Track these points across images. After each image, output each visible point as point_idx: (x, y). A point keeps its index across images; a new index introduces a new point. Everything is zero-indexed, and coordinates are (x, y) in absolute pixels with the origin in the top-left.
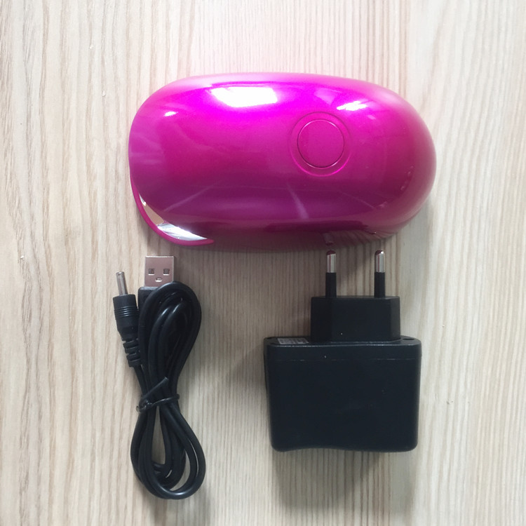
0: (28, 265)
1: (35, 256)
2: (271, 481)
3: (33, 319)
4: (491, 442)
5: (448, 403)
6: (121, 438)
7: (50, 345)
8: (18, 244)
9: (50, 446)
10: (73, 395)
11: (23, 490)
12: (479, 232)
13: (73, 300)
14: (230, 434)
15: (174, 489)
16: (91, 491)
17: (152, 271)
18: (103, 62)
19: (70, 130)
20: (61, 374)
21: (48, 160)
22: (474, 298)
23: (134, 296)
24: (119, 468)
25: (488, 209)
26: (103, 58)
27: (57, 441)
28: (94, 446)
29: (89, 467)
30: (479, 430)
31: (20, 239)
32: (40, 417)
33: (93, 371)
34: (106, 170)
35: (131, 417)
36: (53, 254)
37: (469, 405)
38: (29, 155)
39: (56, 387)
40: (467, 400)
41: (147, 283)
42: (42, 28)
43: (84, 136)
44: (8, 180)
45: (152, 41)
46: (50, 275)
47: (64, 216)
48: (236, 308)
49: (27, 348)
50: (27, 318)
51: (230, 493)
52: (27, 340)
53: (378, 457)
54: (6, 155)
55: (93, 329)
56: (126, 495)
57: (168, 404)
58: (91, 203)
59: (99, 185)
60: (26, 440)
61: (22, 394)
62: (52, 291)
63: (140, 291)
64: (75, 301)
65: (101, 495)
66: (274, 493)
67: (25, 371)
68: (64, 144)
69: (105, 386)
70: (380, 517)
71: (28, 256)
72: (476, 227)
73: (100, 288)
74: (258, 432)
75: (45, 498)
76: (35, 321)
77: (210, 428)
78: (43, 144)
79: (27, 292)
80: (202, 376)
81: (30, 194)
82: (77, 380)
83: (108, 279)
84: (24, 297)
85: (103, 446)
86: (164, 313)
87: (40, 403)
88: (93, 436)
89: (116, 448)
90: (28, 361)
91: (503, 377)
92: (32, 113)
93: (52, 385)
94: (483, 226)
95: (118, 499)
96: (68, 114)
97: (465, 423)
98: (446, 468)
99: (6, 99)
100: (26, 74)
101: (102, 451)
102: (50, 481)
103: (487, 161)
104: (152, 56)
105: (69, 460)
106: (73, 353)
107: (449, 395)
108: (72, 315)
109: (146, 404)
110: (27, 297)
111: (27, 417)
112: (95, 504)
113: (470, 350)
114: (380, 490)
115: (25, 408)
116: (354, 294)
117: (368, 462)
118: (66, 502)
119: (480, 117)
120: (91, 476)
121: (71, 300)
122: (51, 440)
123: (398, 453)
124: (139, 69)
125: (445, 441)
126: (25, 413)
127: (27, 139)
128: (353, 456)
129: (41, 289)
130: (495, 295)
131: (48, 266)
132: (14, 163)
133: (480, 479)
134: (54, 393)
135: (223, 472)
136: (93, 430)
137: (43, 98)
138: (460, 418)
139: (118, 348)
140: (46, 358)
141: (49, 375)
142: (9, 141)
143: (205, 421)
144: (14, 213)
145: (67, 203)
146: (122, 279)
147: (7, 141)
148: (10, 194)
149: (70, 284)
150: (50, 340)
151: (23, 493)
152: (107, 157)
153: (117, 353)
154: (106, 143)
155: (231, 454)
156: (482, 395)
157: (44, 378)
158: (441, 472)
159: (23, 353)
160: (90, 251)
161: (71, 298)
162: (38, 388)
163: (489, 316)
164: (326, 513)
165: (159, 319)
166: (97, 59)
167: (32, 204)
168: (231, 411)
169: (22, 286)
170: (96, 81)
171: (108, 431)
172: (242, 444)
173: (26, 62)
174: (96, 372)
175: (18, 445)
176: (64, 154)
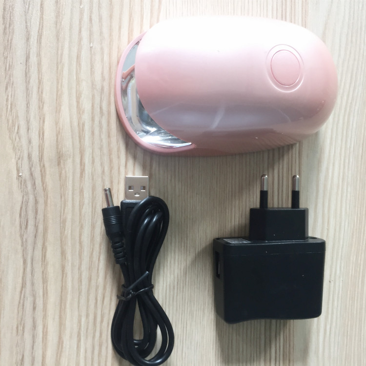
0: (25, 181)
1: (31, 174)
3: (29, 227)
4: (355, 307)
5: (330, 282)
6: (102, 321)
7: (44, 248)
8: (17, 163)
9: (43, 332)
10: (63, 288)
13: (64, 210)
14: (186, 312)
17: (130, 188)
18: (91, 20)
19: (63, 72)
20: (53, 272)
21: (44, 95)
22: (346, 209)
24: (100, 346)
25: (354, 149)
26: (91, 16)
27: (49, 327)
28: (80, 329)
29: (76, 346)
30: (348, 299)
31: (19, 159)
32: (34, 308)
33: (79, 268)
34: (93, 106)
35: (110, 304)
36: (48, 172)
37: (343, 283)
38: (27, 89)
39: (49, 283)
40: (341, 279)
41: (126, 197)
43: (75, 77)
44: (9, 110)
46: (45, 189)
47: (57, 141)
48: (191, 217)
49: (23, 251)
50: (24, 226)
52: (24, 244)
53: (287, 323)
54: (7, 88)
55: (80, 235)
58: (79, 132)
59: (86, 117)
60: (21, 328)
61: (19, 290)
62: (46, 203)
63: (122, 203)
64: (66, 211)
67: (22, 271)
68: (58, 83)
69: (90, 280)
71: (25, 174)
73: (86, 201)
76: (31, 227)
77: (171, 308)
78: (40, 82)
79: (24, 204)
81: (28, 122)
83: (93, 193)
84: (21, 208)
85: (87, 329)
86: (146, 222)
87: (34, 296)
88: (80, 321)
89: (98, 329)
90: (25, 262)
92: (31, 55)
93: (45, 281)
96: (61, 58)
97: (340, 295)
99: (8, 41)
100: (26, 23)
101: (87, 332)
102: (43, 360)
104: (130, 19)
105: (59, 342)
106: (63, 253)
107: (331, 276)
108: (63, 222)
109: (131, 293)
110: (24, 208)
111: (23, 308)
114: (288, 346)
115: (22, 302)
117: (280, 326)
119: (350, 87)
120: (77, 355)
121: (62, 211)
122: (44, 327)
124: (120, 28)
125: (328, 308)
126: (22, 305)
127: (26, 76)
128: (271, 323)
129: (36, 202)
130: (358, 207)
131: (43, 182)
132: (14, 96)
133: (349, 333)
134: (47, 288)
136: (80, 316)
137: (40, 43)
138: (337, 292)
139: (100, 249)
140: (40, 259)
141: (43, 272)
142: (10, 77)
144: (14, 138)
145: (59, 132)
146: (108, 194)
147: (8, 77)
148: (11, 121)
149: (61, 197)
150: (44, 244)
152: (93, 96)
153: (100, 253)
154: (93, 84)
155: (186, 327)
156: (350, 275)
157: (38, 275)
158: (325, 330)
159: (20, 255)
160: (78, 171)
161: (62, 209)
162: (33, 284)
165: (142, 227)
166: (86, 17)
167: (30, 131)
168: (187, 295)
169: (20, 199)
170: (85, 34)
171: (91, 317)
173: (26, 12)
174: (82, 269)
175: (15, 332)
176: (57, 91)
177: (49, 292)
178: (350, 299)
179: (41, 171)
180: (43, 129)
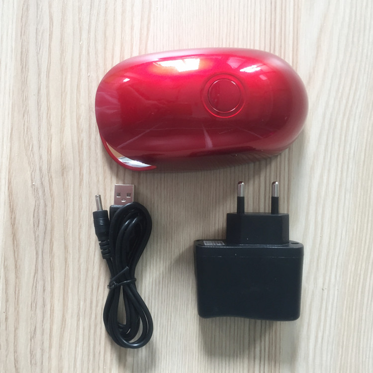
0: (37, 189)
1: (42, 183)
2: (197, 339)
4: (353, 318)
5: (323, 290)
6: (97, 306)
7: (51, 243)
8: (31, 175)
9: (51, 310)
10: (66, 276)
11: (32, 338)
12: (347, 171)
14: (170, 305)
15: (132, 341)
16: (77, 340)
17: (119, 195)
18: (88, 53)
19: (66, 99)
20: (58, 262)
21: (51, 119)
22: (343, 217)
23: (107, 211)
24: (96, 326)
25: (354, 154)
26: (88, 50)
27: (55, 307)
28: (79, 310)
29: (76, 325)
30: (345, 309)
31: (33, 171)
32: (44, 290)
33: (79, 261)
34: (90, 125)
35: (104, 292)
36: (54, 182)
37: (338, 292)
38: (39, 115)
39: (55, 271)
40: (337, 288)
41: (115, 203)
42: (48, 30)
43: (75, 103)
44: (25, 133)
45: (121, 38)
46: (52, 196)
47: (61, 156)
48: (176, 221)
49: (36, 244)
50: (36, 224)
51: (169, 346)
52: (36, 238)
54: (24, 116)
55: (79, 233)
56: (100, 344)
57: (128, 285)
58: (79, 148)
59: (84, 135)
60: (34, 305)
61: (32, 274)
62: (53, 206)
63: (111, 208)
64: (68, 213)
65: (83, 343)
66: (200, 347)
67: (35, 260)
68: (62, 108)
69: (87, 271)
70: (273, 367)
71: (37, 183)
72: (345, 167)
73: (84, 205)
74: (190, 305)
75: (46, 344)
76: (41, 226)
77: (157, 301)
78: (48, 109)
79: (37, 207)
80: (152, 266)
81: (39, 141)
82: (68, 267)
83: (90, 199)
84: (34, 210)
85: (85, 311)
86: (127, 223)
87: (44, 281)
88: (79, 304)
89: (94, 312)
90: (37, 253)
91: (362, 273)
92: (42, 87)
93: (52, 269)
94: (351, 166)
95: (94, 347)
96: (65, 88)
97: (335, 304)
98: (320, 335)
99: (25, 78)
100: (38, 62)
101: (85, 314)
102: (50, 332)
103: (355, 120)
104: (121, 48)
105: (63, 319)
106: (66, 247)
107: (324, 284)
108: (66, 223)
109: (114, 284)
110: (36, 210)
111: (36, 289)
112: (79, 350)
113: (339, 253)
114: (274, 348)
115: (35, 284)
116: (257, 212)
117: (265, 328)
118: (60, 347)
119: (350, 90)
120: (77, 330)
121: (65, 213)
122: (51, 306)
123: (287, 323)
124: (113, 57)
125: (320, 316)
126: (35, 287)
127: (38, 104)
128: (255, 323)
129: (46, 206)
130: (358, 215)
131: (51, 190)
132: (29, 121)
133: (345, 343)
134: (53, 275)
135: (165, 331)
136: (79, 300)
137: (49, 77)
138: (331, 300)
139: (96, 246)
140: (49, 251)
141: (51, 262)
143: (153, 296)
144: (29, 155)
145: (63, 149)
146: (99, 199)
147: (25, 106)
148: (27, 141)
149: (65, 202)
150: (51, 239)
151: (32, 340)
152: (90, 117)
153: (95, 249)
155: (171, 319)
157: (47, 264)
158: (316, 337)
159: (34, 248)
160: (78, 180)
161: (65, 211)
162: (43, 270)
163: (354, 229)
164: (235, 362)
165: (123, 227)
166: (84, 52)
167: (41, 148)
168: (171, 290)
169: (33, 203)
170: (84, 66)
171: (88, 301)
172: (178, 313)
173: (38, 53)
174: (81, 262)
175: (30, 308)
176: (62, 115)
177: (55, 279)
178: (346, 309)
179: (49, 181)
180: (51, 147)
